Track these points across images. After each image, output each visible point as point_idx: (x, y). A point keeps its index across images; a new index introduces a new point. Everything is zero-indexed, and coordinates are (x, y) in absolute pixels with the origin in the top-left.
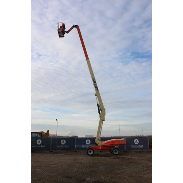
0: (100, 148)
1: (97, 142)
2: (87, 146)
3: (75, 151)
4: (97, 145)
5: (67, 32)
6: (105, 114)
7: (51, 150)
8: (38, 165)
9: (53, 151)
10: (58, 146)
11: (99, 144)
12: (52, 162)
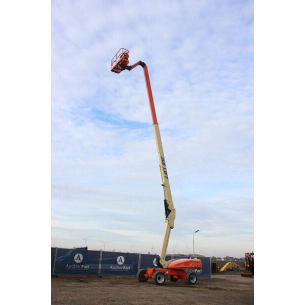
0: (167, 272)
2: (118, 268)
4: (162, 267)
5: (130, 68)
6: (175, 218)
10: (67, 266)
11: (164, 265)
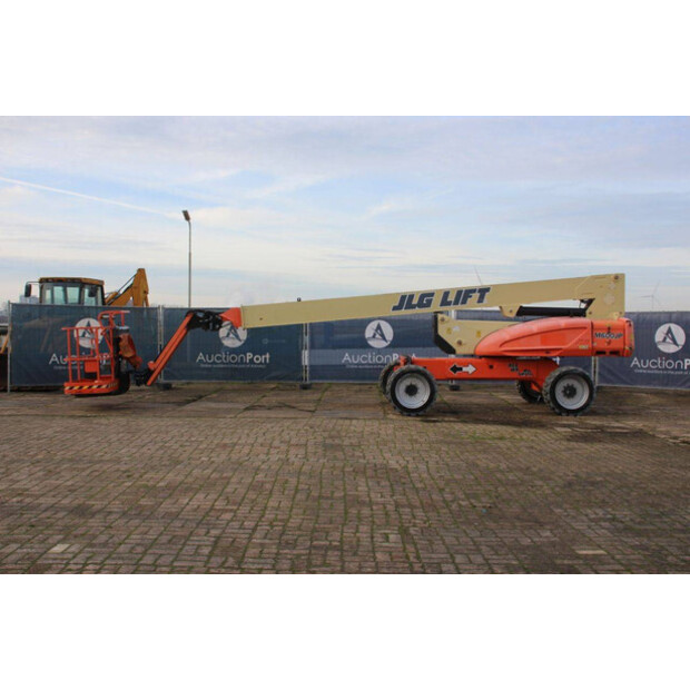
0: (470, 369)
1: (449, 330)
3: (305, 387)
4: (449, 349)
7: (162, 380)
8: (72, 490)
9: (175, 383)
10: (201, 356)
11: (460, 343)
12: (178, 462)
